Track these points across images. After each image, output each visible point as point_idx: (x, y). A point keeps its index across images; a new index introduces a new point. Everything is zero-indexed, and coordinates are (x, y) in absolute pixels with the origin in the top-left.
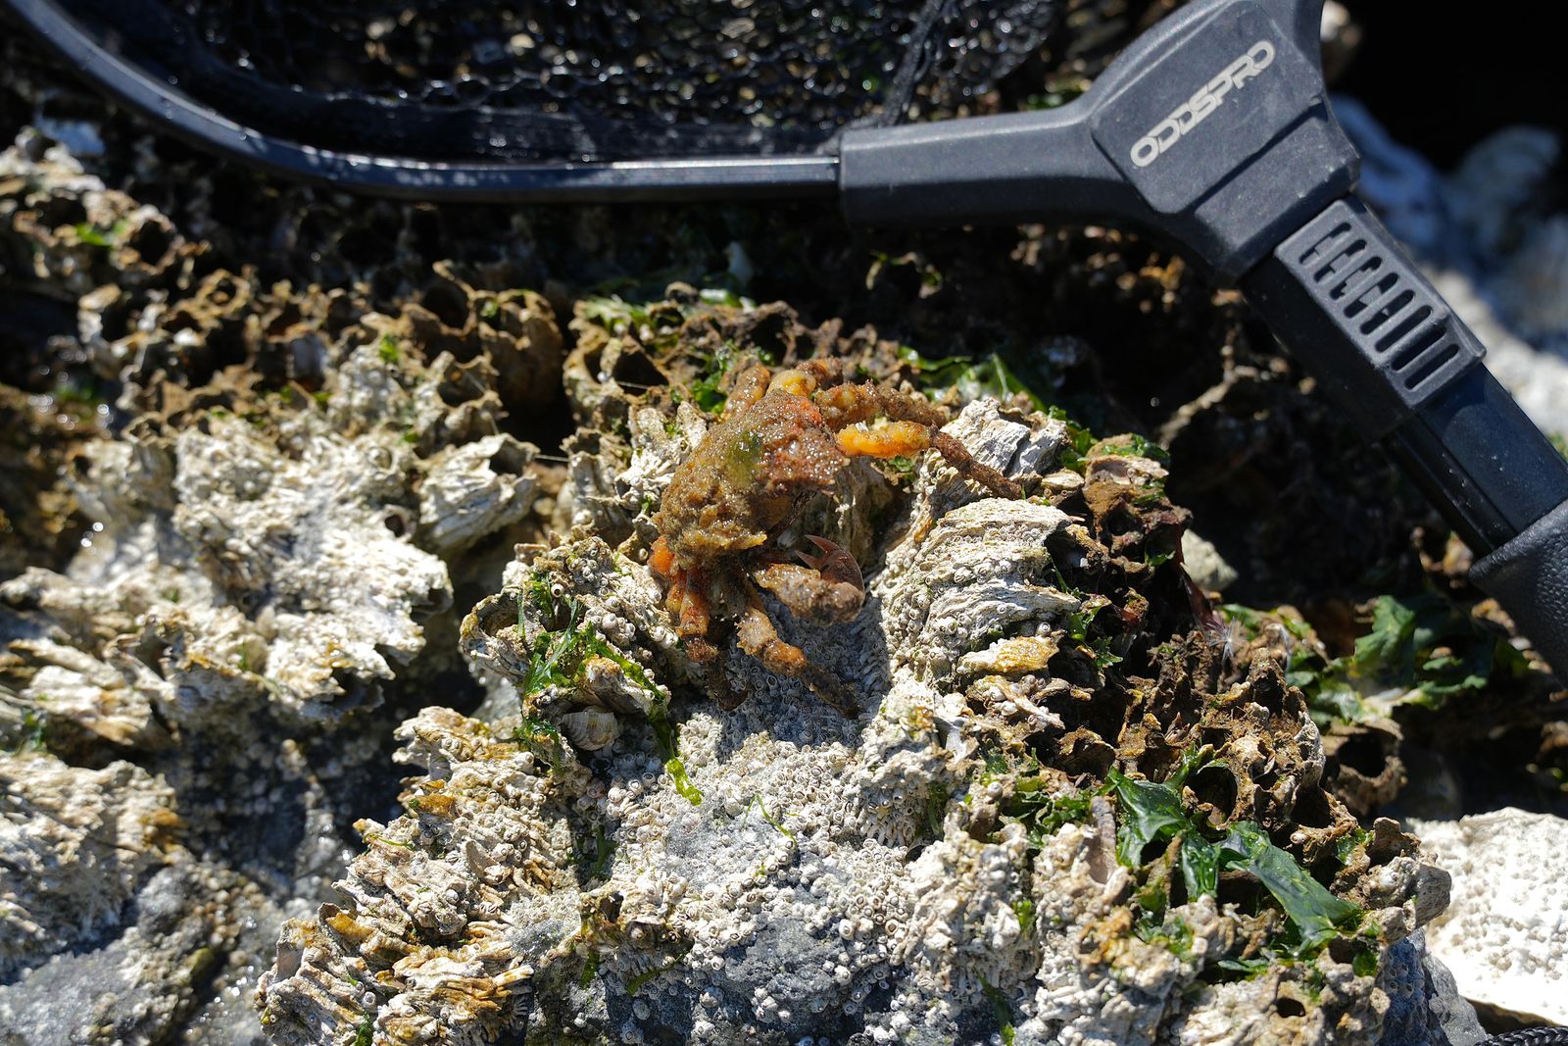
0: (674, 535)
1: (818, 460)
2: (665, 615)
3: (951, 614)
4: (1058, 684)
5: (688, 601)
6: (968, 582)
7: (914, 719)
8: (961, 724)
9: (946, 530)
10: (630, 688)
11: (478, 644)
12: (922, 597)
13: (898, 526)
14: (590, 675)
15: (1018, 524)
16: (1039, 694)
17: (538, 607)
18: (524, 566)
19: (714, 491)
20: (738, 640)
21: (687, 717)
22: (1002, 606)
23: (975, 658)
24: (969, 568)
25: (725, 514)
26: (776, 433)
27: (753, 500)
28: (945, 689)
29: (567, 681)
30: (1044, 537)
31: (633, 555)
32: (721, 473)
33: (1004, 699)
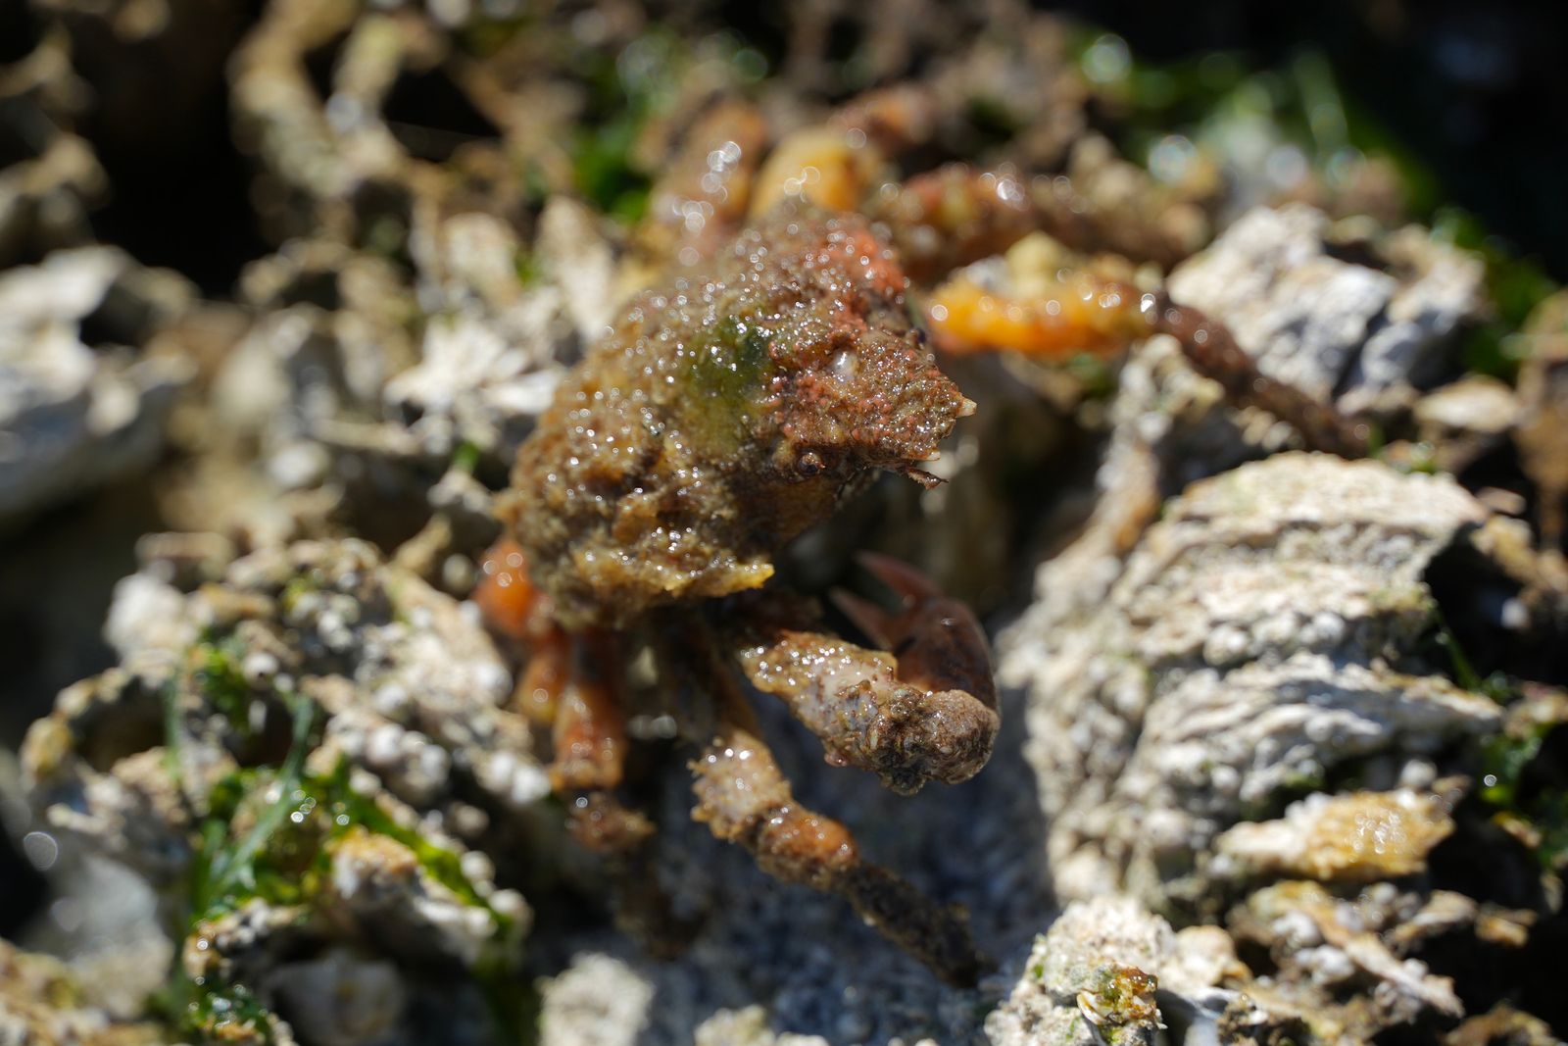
0: (549, 554)
1: (902, 400)
2: (516, 729)
3: (1199, 736)
4: (1447, 908)
5: (575, 705)
6: (1239, 662)
7: (1112, 998)
8: (1219, 1005)
9: (1191, 534)
10: (438, 908)
11: (70, 793)
12: (1129, 691)
13: (1069, 505)
14: (345, 879)
15: (1361, 526)
16: (1403, 932)
17: (214, 709)
18: (169, 600)
19: (652, 458)
20: (693, 800)
21: (560, 965)
22: (1319, 721)
23: (1253, 842)
24: (1244, 628)
25: (674, 514)
26: (800, 329)
27: (741, 484)
28: (1181, 915)
29: (287, 891)
30: (1420, 559)
31: (434, 578)
32: (665, 414)
33: (1319, 942)
